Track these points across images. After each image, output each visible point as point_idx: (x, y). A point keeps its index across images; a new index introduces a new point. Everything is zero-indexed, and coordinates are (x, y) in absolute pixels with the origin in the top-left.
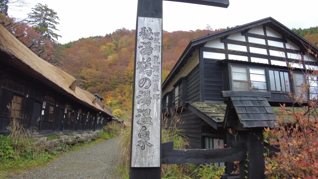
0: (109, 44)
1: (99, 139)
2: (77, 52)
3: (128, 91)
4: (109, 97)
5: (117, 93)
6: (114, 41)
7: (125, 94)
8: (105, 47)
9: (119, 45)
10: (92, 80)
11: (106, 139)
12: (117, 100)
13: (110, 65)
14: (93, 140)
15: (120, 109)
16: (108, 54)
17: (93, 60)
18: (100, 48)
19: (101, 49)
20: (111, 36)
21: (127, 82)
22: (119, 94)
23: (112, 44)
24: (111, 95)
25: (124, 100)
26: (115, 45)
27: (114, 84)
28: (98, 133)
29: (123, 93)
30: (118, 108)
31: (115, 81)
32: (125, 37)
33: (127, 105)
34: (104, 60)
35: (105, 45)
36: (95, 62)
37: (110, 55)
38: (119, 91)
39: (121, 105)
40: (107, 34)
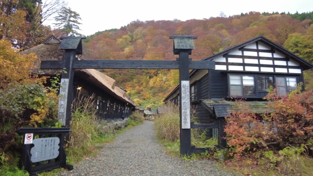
0: (124, 36)
1: (129, 125)
2: (95, 46)
3: (145, 82)
4: (128, 88)
5: (135, 84)
6: (129, 33)
7: (142, 84)
8: (121, 40)
9: (135, 37)
10: (111, 72)
11: (133, 125)
12: (136, 91)
13: (127, 57)
14: (126, 126)
15: (139, 99)
16: (124, 47)
17: (111, 53)
18: (116, 41)
19: (118, 42)
20: (126, 29)
21: (143, 73)
22: (137, 84)
23: (128, 37)
24: (130, 85)
25: (142, 90)
26: (130, 37)
27: (132, 75)
28: (126, 121)
29: (141, 83)
30: (136, 98)
31: (132, 73)
32: (140, 29)
33: (145, 95)
34: (121, 53)
35: (121, 38)
36: (113, 55)
37: (126, 48)
38: (136, 82)
39: (139, 95)
40: (122, 26)
